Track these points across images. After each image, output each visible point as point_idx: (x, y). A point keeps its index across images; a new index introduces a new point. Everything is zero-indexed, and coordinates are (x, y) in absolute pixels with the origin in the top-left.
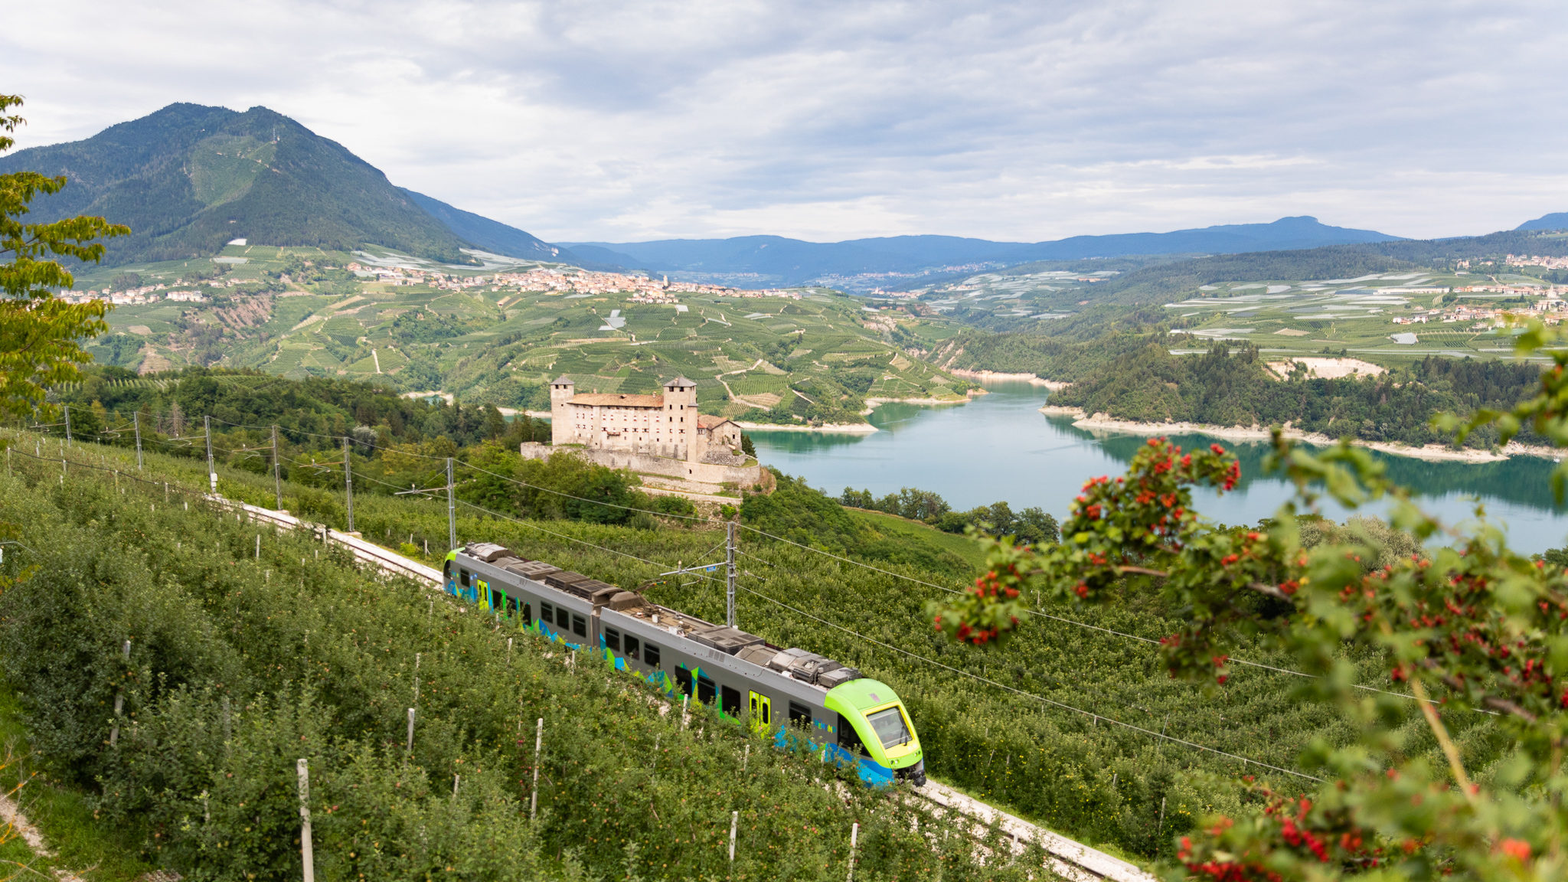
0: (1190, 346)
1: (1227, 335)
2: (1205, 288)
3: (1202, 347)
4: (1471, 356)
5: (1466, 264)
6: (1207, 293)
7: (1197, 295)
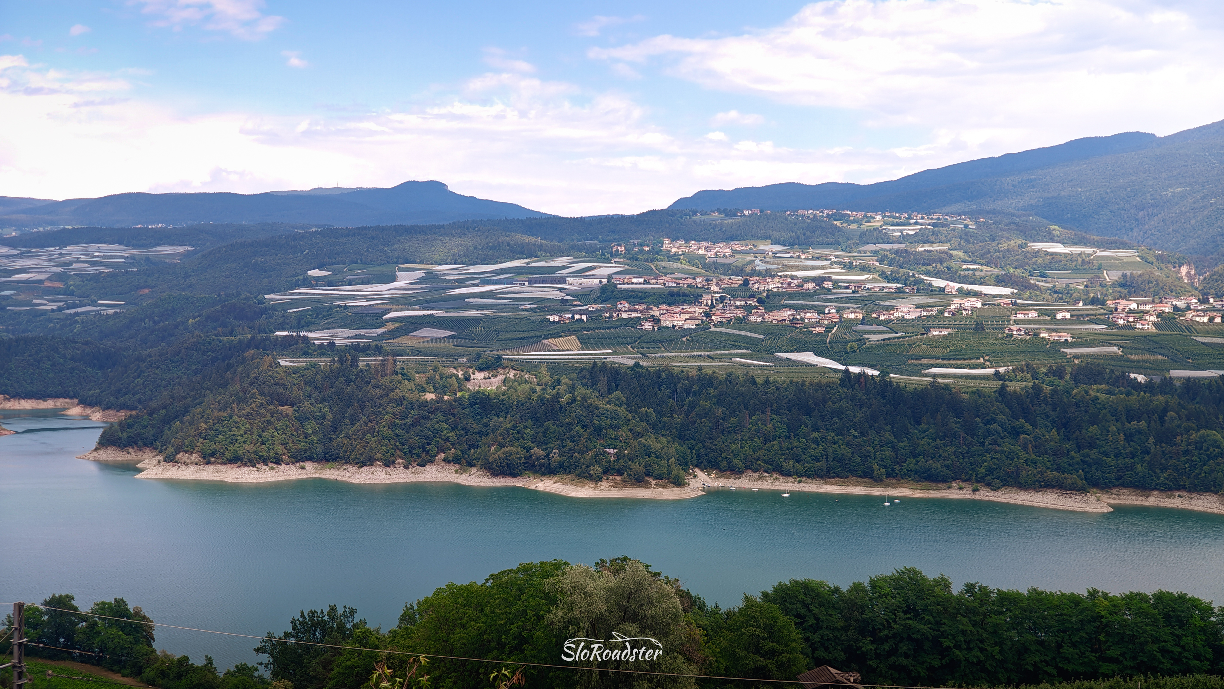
0: (306, 354)
1: (352, 338)
2: (315, 273)
3: (321, 355)
4: (641, 363)
5: (622, 249)
6: (318, 279)
7: (308, 282)
